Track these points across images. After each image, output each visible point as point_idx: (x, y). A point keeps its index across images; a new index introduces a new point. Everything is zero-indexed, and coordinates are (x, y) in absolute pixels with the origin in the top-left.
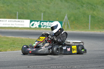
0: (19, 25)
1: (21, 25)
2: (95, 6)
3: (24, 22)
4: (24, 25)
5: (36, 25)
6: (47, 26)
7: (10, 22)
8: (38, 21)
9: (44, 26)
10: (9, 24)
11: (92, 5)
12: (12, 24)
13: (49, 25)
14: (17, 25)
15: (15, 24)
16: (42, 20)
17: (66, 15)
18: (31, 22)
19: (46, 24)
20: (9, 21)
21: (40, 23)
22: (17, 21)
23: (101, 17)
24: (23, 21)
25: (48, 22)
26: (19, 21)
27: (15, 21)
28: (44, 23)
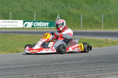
0: (12, 25)
1: (15, 26)
2: (79, 5)
3: (17, 23)
4: (17, 25)
5: (29, 25)
6: (40, 26)
7: (4, 22)
8: (31, 22)
9: (37, 26)
10: (3, 25)
11: (76, 4)
12: (6, 25)
13: (42, 25)
14: (10, 26)
15: (8, 25)
16: (35, 20)
17: (59, 14)
18: (24, 22)
19: (39, 25)
20: (2, 22)
21: (33, 23)
22: (10, 22)
23: (86, 16)
24: (16, 22)
25: (41, 23)
26: (12, 22)
27: (9, 22)
28: (37, 23)
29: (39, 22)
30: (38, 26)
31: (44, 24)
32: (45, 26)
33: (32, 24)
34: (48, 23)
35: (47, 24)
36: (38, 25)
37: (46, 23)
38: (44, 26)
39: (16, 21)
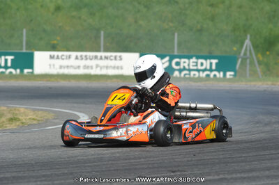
0: (107, 67)
1: (114, 67)
3: (121, 59)
4: (121, 68)
6: (190, 70)
7: (82, 59)
9: (180, 71)
10: (79, 67)
13: (197, 65)
14: (101, 68)
15: (94, 66)
16: (176, 53)
17: (249, 37)
19: (189, 65)
20: (77, 58)
21: (170, 61)
22: (101, 59)
24: (118, 58)
25: (194, 60)
26: (106, 58)
27: (96, 57)
28: (183, 60)
29: (189, 57)
30: (184, 69)
31: (202, 64)
32: (205, 70)
33: (167, 64)
34: (214, 61)
35: (211, 64)
36: (186, 65)
37: (208, 61)
38: (203, 68)
39: (118, 54)
